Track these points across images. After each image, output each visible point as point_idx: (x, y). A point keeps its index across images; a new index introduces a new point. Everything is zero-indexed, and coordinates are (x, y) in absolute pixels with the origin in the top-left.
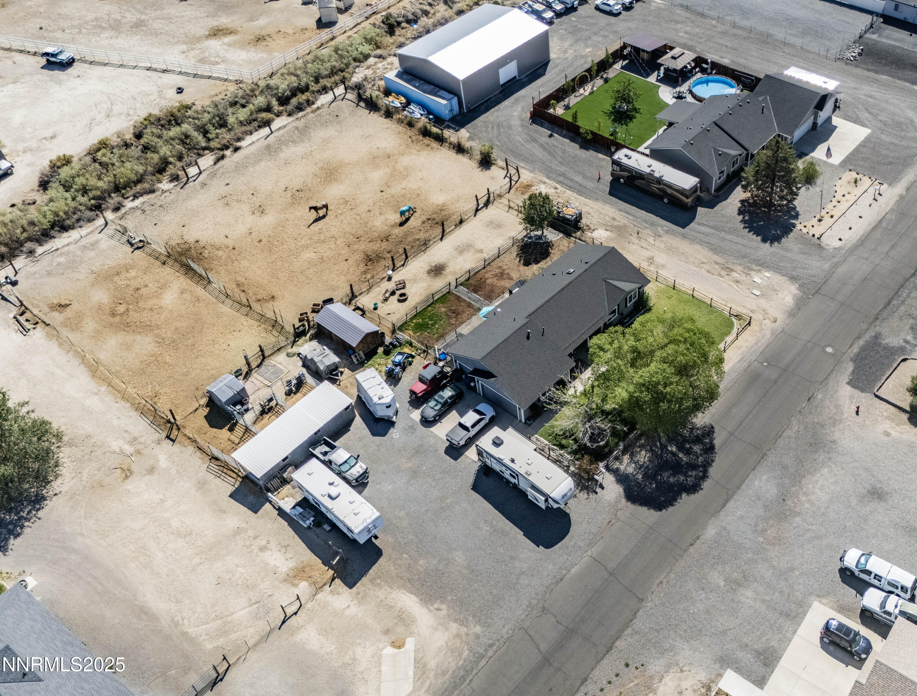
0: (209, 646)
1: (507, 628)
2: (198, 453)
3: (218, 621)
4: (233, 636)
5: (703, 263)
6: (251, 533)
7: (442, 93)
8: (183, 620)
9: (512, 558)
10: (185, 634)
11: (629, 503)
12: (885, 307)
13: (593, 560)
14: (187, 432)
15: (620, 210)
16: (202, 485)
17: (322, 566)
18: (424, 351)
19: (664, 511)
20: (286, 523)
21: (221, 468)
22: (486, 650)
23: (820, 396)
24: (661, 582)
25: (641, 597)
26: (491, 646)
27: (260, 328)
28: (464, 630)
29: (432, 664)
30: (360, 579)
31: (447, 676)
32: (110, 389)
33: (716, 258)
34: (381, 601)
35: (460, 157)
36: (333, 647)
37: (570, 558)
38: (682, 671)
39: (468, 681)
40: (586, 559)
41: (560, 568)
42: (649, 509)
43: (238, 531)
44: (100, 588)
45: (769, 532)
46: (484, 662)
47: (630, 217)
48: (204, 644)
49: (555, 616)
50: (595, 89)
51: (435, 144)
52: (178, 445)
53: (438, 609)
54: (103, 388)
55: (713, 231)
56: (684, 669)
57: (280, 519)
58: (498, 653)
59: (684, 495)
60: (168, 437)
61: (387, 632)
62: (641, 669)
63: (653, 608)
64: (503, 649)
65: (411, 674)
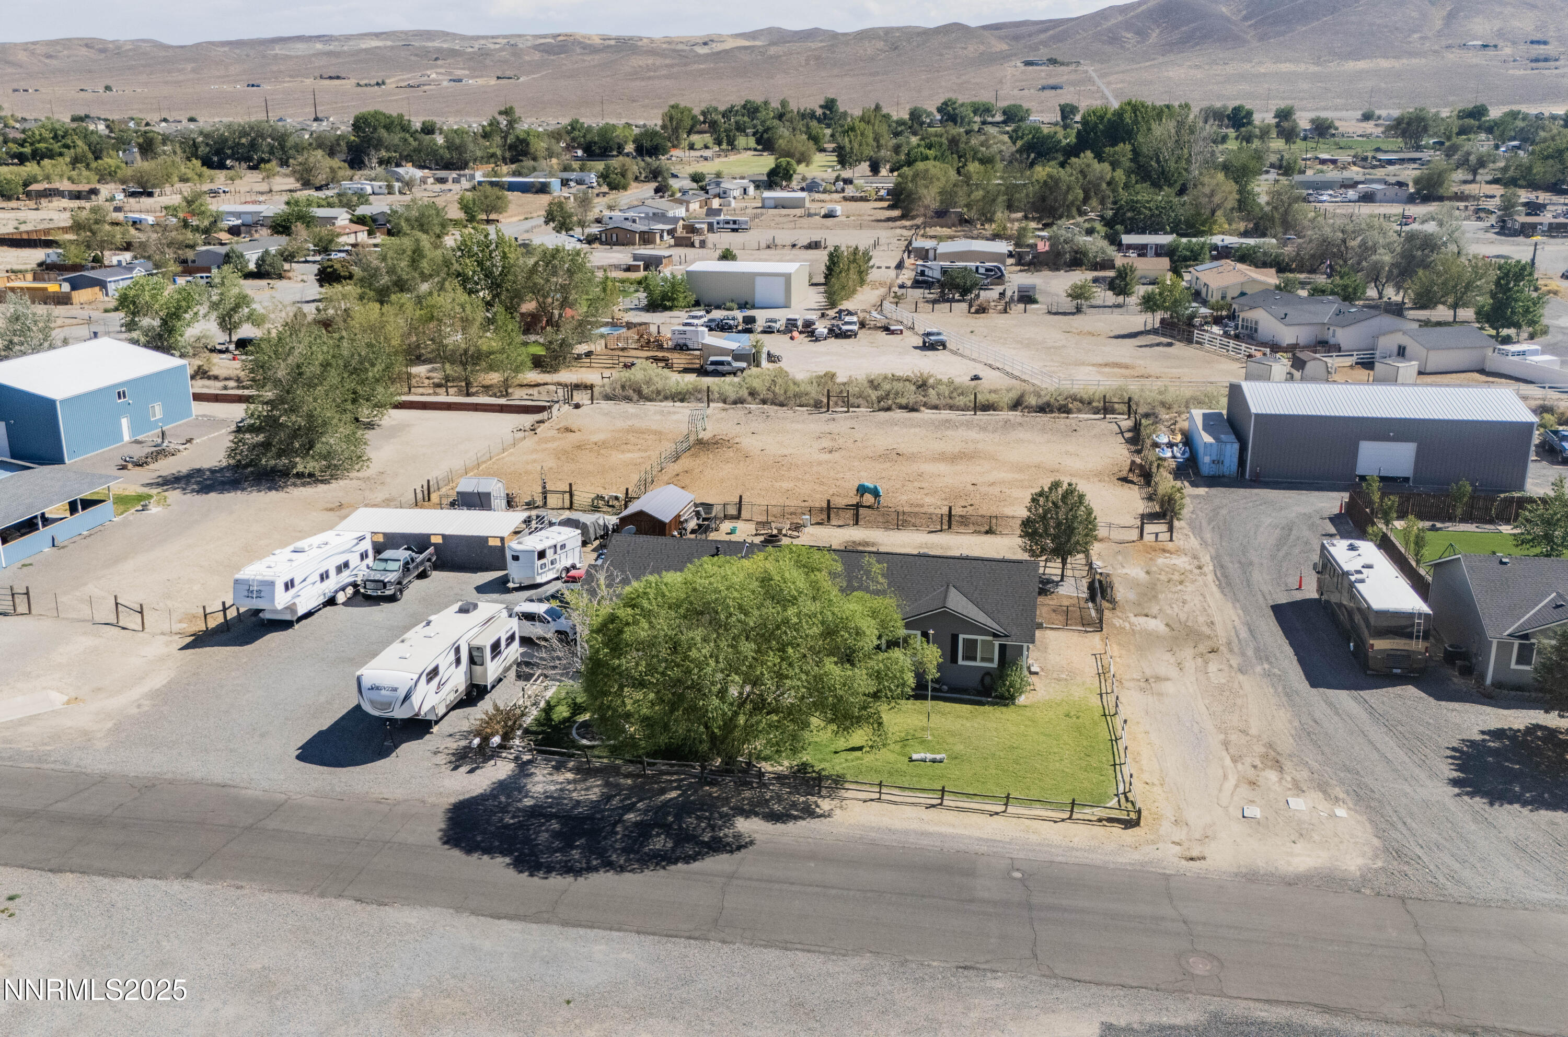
13: (281, 803)
15: (1247, 624)
40: (280, 797)
47: (1244, 635)
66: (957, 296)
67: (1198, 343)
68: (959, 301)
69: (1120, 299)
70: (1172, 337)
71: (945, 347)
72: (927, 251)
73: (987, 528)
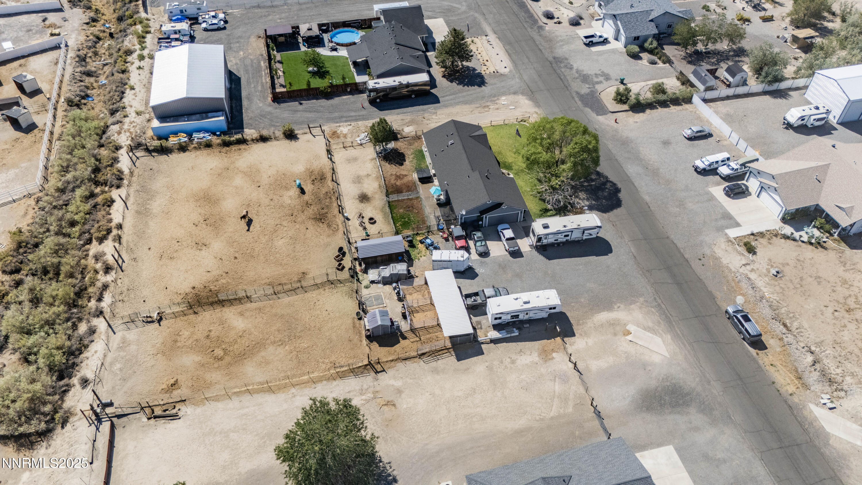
0: (570, 410)
1: (649, 289)
2: (407, 362)
3: (555, 400)
4: (571, 396)
5: (472, 111)
6: (496, 363)
7: (210, 115)
8: (541, 416)
10: (552, 418)
11: (607, 214)
12: (562, 81)
13: (632, 241)
14: (385, 360)
15: (398, 114)
16: (436, 371)
17: (549, 341)
18: (428, 232)
19: (622, 205)
20: (505, 344)
21: (433, 355)
22: (657, 302)
23: (597, 127)
24: (663, 227)
25: (666, 237)
26: (655, 299)
27: (327, 290)
28: (638, 304)
29: (650, 324)
30: (573, 329)
31: (662, 322)
32: (297, 387)
33: (473, 106)
34: (594, 327)
35: (269, 143)
36: (611, 358)
38: (715, 245)
39: (670, 317)
40: (630, 243)
41: (628, 254)
42: (617, 209)
43: (490, 368)
44: (482, 448)
45: (661, 182)
46: (663, 306)
47: (409, 114)
48: (566, 412)
49: (655, 269)
50: (282, 69)
51: (243, 147)
52: (389, 370)
53: (619, 307)
54: (293, 390)
55: (454, 96)
56: (715, 243)
57: (499, 345)
58: (661, 298)
59: (619, 195)
60: (377, 372)
61: (615, 334)
62: (705, 256)
63: (675, 237)
64: (661, 295)
65: (651, 335)
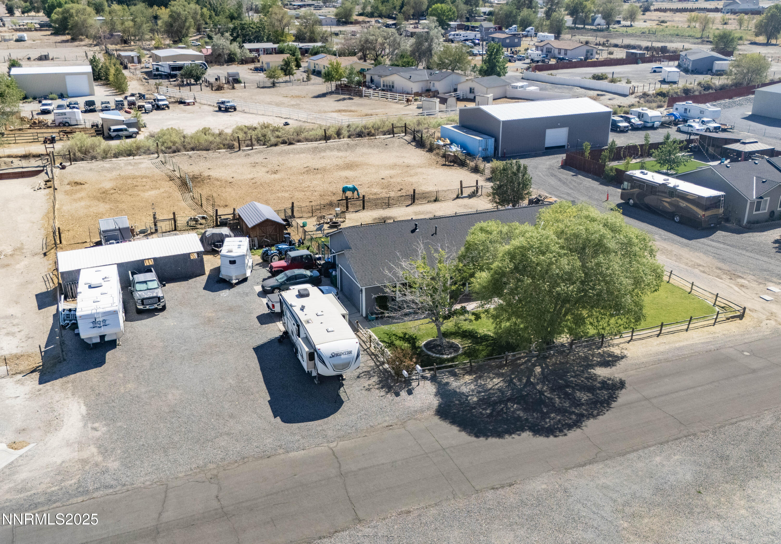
1: (148, 478)
9: (232, 416)
13: (331, 452)
16: (26, 283)
19: (482, 439)
20: (52, 322)
21: (54, 276)
22: (97, 489)
24: (409, 512)
25: (361, 515)
26: (109, 487)
28: (99, 459)
31: (22, 495)
37: (302, 441)
40: (323, 449)
41: (280, 447)
45: (646, 520)
49: (220, 489)
52: (45, 259)
53: (95, 429)
58: (107, 497)
60: (45, 253)
63: (368, 536)
64: (117, 497)
66: (192, 81)
67: (365, 96)
68: (194, 85)
69: (287, 78)
70: (350, 94)
71: (235, 109)
72: (133, 57)
73: (434, 198)
